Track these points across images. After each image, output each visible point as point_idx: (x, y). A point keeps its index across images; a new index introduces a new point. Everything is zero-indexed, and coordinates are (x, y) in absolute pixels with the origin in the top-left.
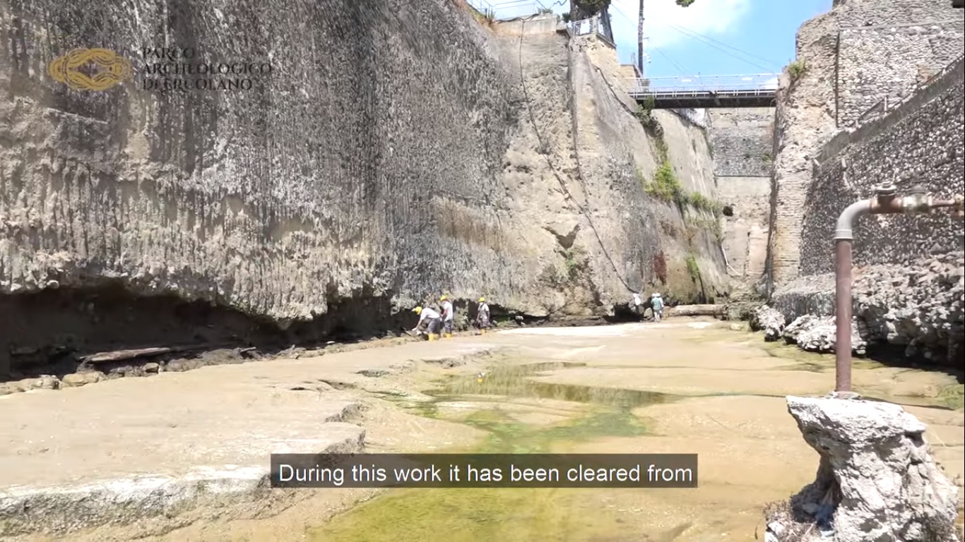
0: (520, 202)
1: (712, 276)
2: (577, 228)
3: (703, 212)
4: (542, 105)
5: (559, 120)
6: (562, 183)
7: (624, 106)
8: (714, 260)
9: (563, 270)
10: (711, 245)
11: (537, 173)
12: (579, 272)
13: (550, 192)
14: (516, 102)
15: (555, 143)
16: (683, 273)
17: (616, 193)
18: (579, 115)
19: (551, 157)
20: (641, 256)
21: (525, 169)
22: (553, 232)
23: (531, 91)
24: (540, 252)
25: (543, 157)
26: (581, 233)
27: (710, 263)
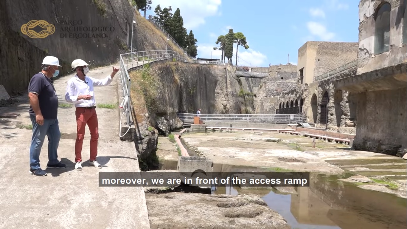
0: (217, 99)
1: (251, 111)
2: (227, 104)
3: (249, 97)
4: (221, 82)
5: (224, 85)
6: (224, 96)
7: (234, 78)
8: (251, 107)
9: (224, 111)
10: (251, 104)
11: (220, 94)
12: (227, 112)
13: (222, 97)
14: (217, 81)
15: (223, 89)
16: (244, 111)
17: (233, 97)
18: (228, 84)
19: (223, 91)
20: (237, 109)
21: (218, 93)
22: (223, 105)
23: (219, 79)
24: (221, 108)
25: (221, 91)
26: (227, 105)
27: (250, 108)
